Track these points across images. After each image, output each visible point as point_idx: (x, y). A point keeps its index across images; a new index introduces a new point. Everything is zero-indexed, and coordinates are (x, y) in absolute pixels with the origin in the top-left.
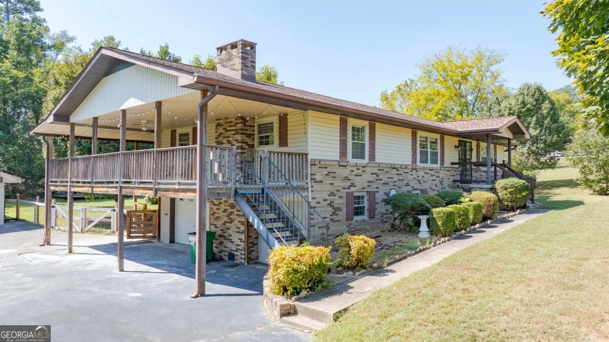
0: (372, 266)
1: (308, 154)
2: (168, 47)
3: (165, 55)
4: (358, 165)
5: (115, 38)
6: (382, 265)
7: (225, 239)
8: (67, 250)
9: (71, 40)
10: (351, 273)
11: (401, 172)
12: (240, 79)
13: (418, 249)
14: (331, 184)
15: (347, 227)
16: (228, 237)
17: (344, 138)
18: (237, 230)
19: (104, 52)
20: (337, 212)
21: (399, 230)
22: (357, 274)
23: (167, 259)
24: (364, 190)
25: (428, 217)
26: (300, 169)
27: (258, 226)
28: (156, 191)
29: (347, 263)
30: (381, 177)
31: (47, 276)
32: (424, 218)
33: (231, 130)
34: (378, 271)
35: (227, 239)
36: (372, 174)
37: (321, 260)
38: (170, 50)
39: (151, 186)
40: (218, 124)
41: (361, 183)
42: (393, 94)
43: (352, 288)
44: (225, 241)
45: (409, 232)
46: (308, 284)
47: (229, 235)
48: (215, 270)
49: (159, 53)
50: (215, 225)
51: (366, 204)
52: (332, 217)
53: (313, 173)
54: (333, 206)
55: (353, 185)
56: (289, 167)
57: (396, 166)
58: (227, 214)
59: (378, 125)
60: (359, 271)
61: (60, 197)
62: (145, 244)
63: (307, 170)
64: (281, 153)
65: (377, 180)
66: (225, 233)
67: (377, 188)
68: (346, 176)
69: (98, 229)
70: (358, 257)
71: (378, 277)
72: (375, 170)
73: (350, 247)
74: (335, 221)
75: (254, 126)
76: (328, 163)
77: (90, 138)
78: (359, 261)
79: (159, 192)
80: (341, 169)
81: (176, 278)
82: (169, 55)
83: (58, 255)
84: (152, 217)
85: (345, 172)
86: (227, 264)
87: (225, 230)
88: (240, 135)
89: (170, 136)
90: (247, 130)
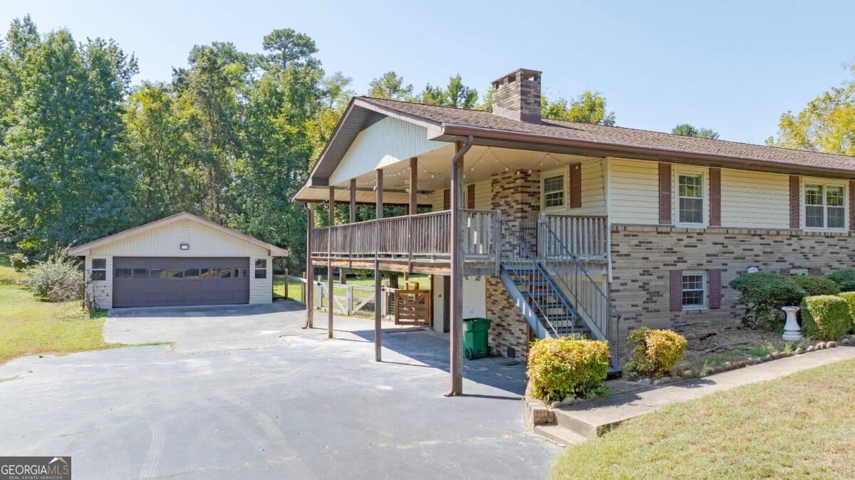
0: (682, 374)
1: (607, 216)
2: (460, 79)
3: (456, 89)
4: (689, 231)
5: (396, 74)
6: (698, 374)
7: (504, 329)
8: (328, 335)
9: (346, 82)
10: (647, 380)
11: (768, 240)
12: (519, 120)
13: (768, 356)
14: (644, 258)
15: (671, 320)
16: (507, 327)
17: (666, 193)
18: (517, 318)
19: (357, 103)
20: (654, 299)
21: (753, 327)
22: (656, 382)
23: (435, 350)
24: (701, 267)
25: (798, 308)
26: (594, 238)
27: (527, 312)
28: (412, 265)
29: (642, 367)
30: (731, 248)
31: (303, 361)
32: (791, 311)
33: (509, 188)
34: (692, 380)
35: (506, 330)
36: (714, 244)
37: (593, 358)
38: (463, 83)
39: (407, 260)
40: (495, 180)
41: (694, 259)
42: (802, 115)
43: (640, 399)
44: (503, 332)
45: (769, 330)
46: (575, 388)
47: (508, 324)
48: (487, 367)
49: (449, 87)
50: (492, 311)
51: (705, 288)
52: (646, 305)
53: (616, 243)
54: (648, 290)
55: (681, 260)
56: (578, 236)
57: (759, 232)
58: (506, 297)
59: (724, 171)
60: (659, 379)
61: (321, 271)
62: (417, 332)
63: (606, 239)
64: (572, 217)
65: (724, 253)
66: (503, 321)
67: (723, 264)
68: (670, 247)
69: (366, 312)
70: (657, 359)
71: (685, 389)
72: (721, 239)
73: (645, 344)
74: (651, 311)
75: (539, 182)
76: (638, 229)
77: (348, 203)
78: (658, 365)
79: (415, 268)
80: (661, 237)
81: (437, 373)
82: (462, 89)
83: (318, 340)
84: (423, 299)
85: (668, 242)
86: (504, 361)
87: (504, 318)
88: (520, 194)
89: (443, 198)
90: (530, 187)
